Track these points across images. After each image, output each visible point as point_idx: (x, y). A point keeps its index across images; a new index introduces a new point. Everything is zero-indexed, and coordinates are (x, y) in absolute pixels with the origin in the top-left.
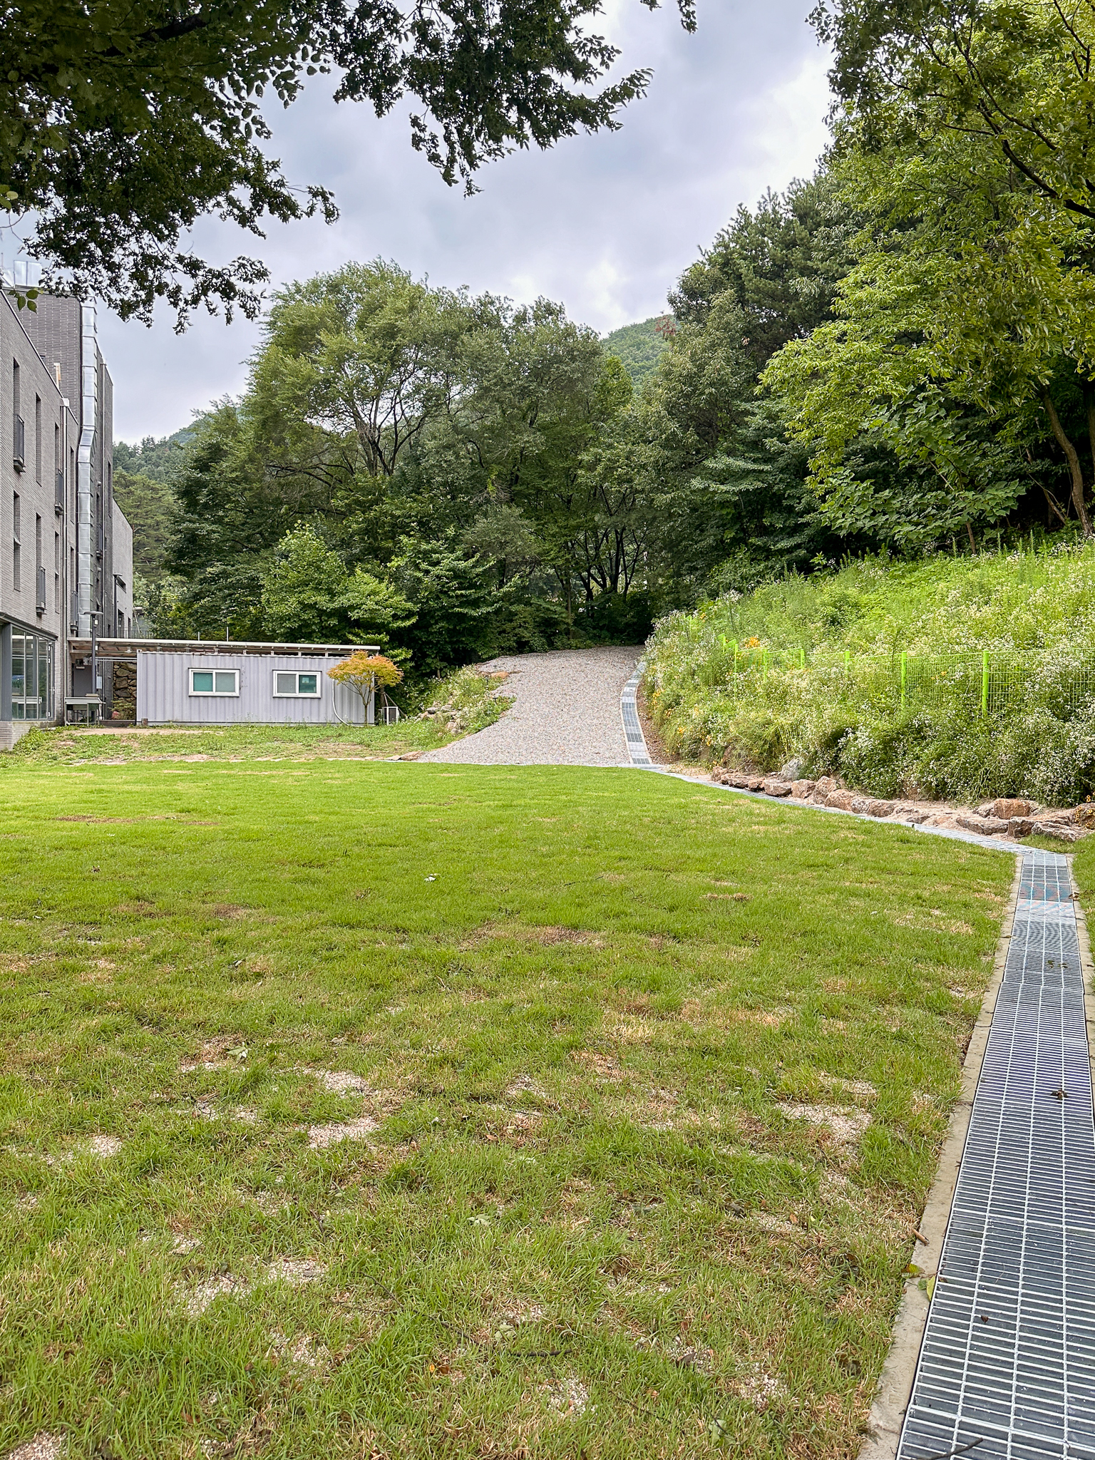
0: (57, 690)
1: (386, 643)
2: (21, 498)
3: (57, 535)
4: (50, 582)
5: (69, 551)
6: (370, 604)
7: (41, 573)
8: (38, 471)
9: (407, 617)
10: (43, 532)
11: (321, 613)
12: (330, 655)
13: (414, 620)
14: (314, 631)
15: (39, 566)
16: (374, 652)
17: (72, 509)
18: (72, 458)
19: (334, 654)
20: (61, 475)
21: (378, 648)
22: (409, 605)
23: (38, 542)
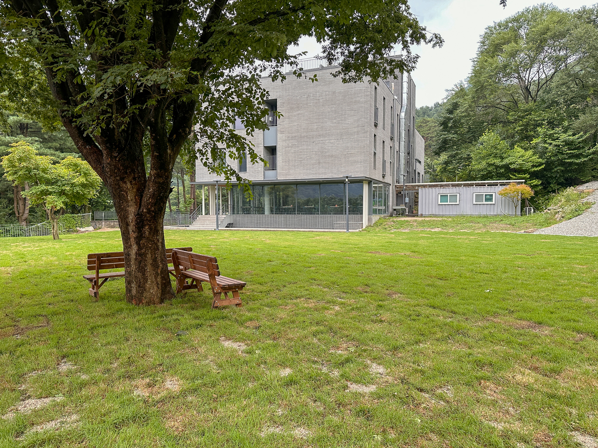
0: (390, 204)
1: (528, 178)
2: (377, 136)
3: (391, 147)
4: (388, 165)
5: (396, 152)
6: (520, 161)
7: (384, 162)
8: (384, 124)
9: (540, 166)
10: (385, 147)
11: (497, 167)
12: (500, 185)
13: (543, 167)
14: (493, 175)
15: (383, 159)
16: (522, 183)
17: (397, 136)
18: (398, 117)
19: (502, 184)
20: (393, 125)
21: (524, 181)
22: (540, 160)
23: (383, 151)
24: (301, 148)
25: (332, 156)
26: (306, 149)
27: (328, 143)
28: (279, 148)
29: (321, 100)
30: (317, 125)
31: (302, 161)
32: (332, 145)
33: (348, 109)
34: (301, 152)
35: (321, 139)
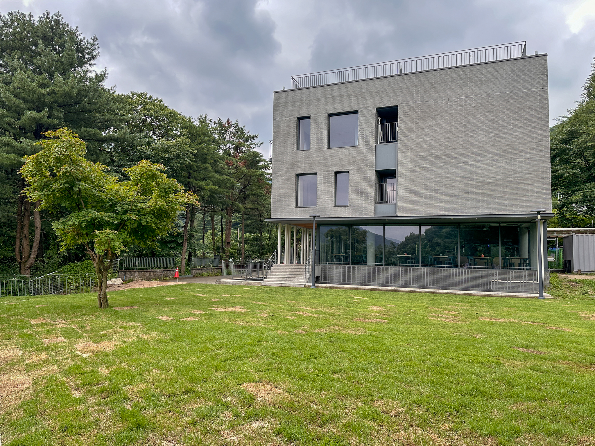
24: (436, 172)
25: (489, 183)
26: (445, 173)
27: (481, 164)
28: (401, 172)
29: (469, 106)
30: (462, 140)
31: (437, 190)
32: (488, 168)
33: (514, 118)
34: (435, 178)
35: (470, 159)
